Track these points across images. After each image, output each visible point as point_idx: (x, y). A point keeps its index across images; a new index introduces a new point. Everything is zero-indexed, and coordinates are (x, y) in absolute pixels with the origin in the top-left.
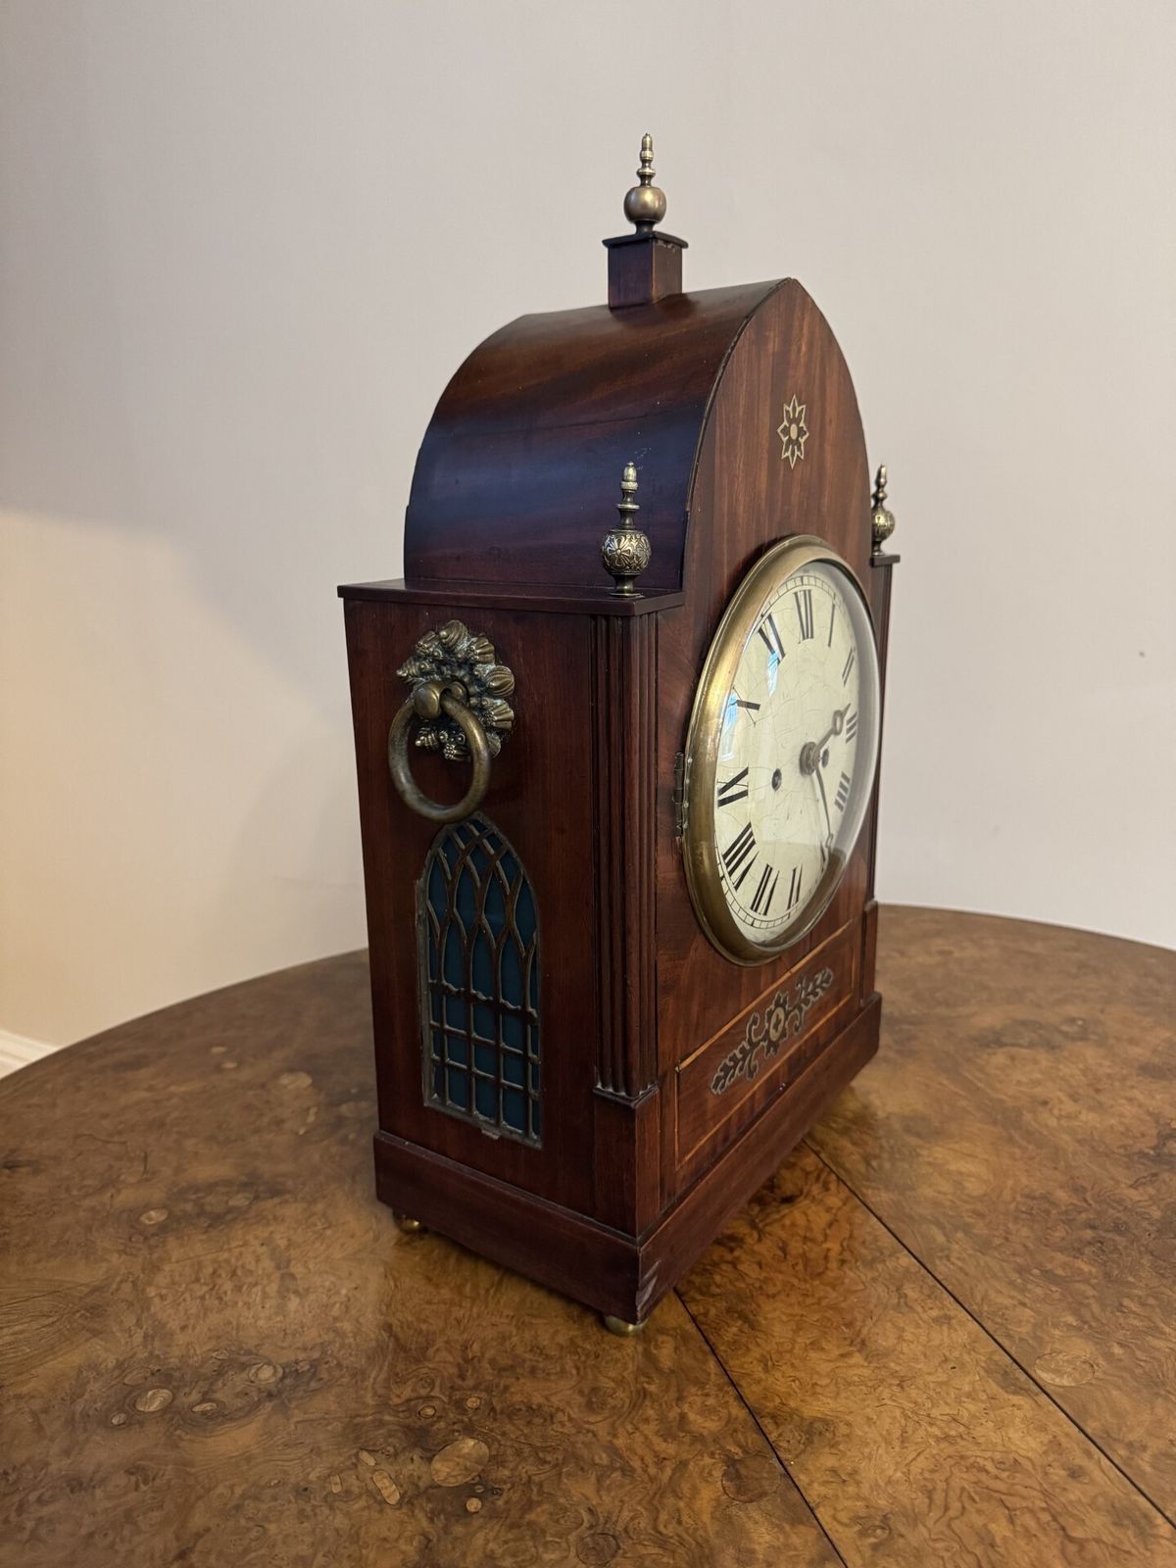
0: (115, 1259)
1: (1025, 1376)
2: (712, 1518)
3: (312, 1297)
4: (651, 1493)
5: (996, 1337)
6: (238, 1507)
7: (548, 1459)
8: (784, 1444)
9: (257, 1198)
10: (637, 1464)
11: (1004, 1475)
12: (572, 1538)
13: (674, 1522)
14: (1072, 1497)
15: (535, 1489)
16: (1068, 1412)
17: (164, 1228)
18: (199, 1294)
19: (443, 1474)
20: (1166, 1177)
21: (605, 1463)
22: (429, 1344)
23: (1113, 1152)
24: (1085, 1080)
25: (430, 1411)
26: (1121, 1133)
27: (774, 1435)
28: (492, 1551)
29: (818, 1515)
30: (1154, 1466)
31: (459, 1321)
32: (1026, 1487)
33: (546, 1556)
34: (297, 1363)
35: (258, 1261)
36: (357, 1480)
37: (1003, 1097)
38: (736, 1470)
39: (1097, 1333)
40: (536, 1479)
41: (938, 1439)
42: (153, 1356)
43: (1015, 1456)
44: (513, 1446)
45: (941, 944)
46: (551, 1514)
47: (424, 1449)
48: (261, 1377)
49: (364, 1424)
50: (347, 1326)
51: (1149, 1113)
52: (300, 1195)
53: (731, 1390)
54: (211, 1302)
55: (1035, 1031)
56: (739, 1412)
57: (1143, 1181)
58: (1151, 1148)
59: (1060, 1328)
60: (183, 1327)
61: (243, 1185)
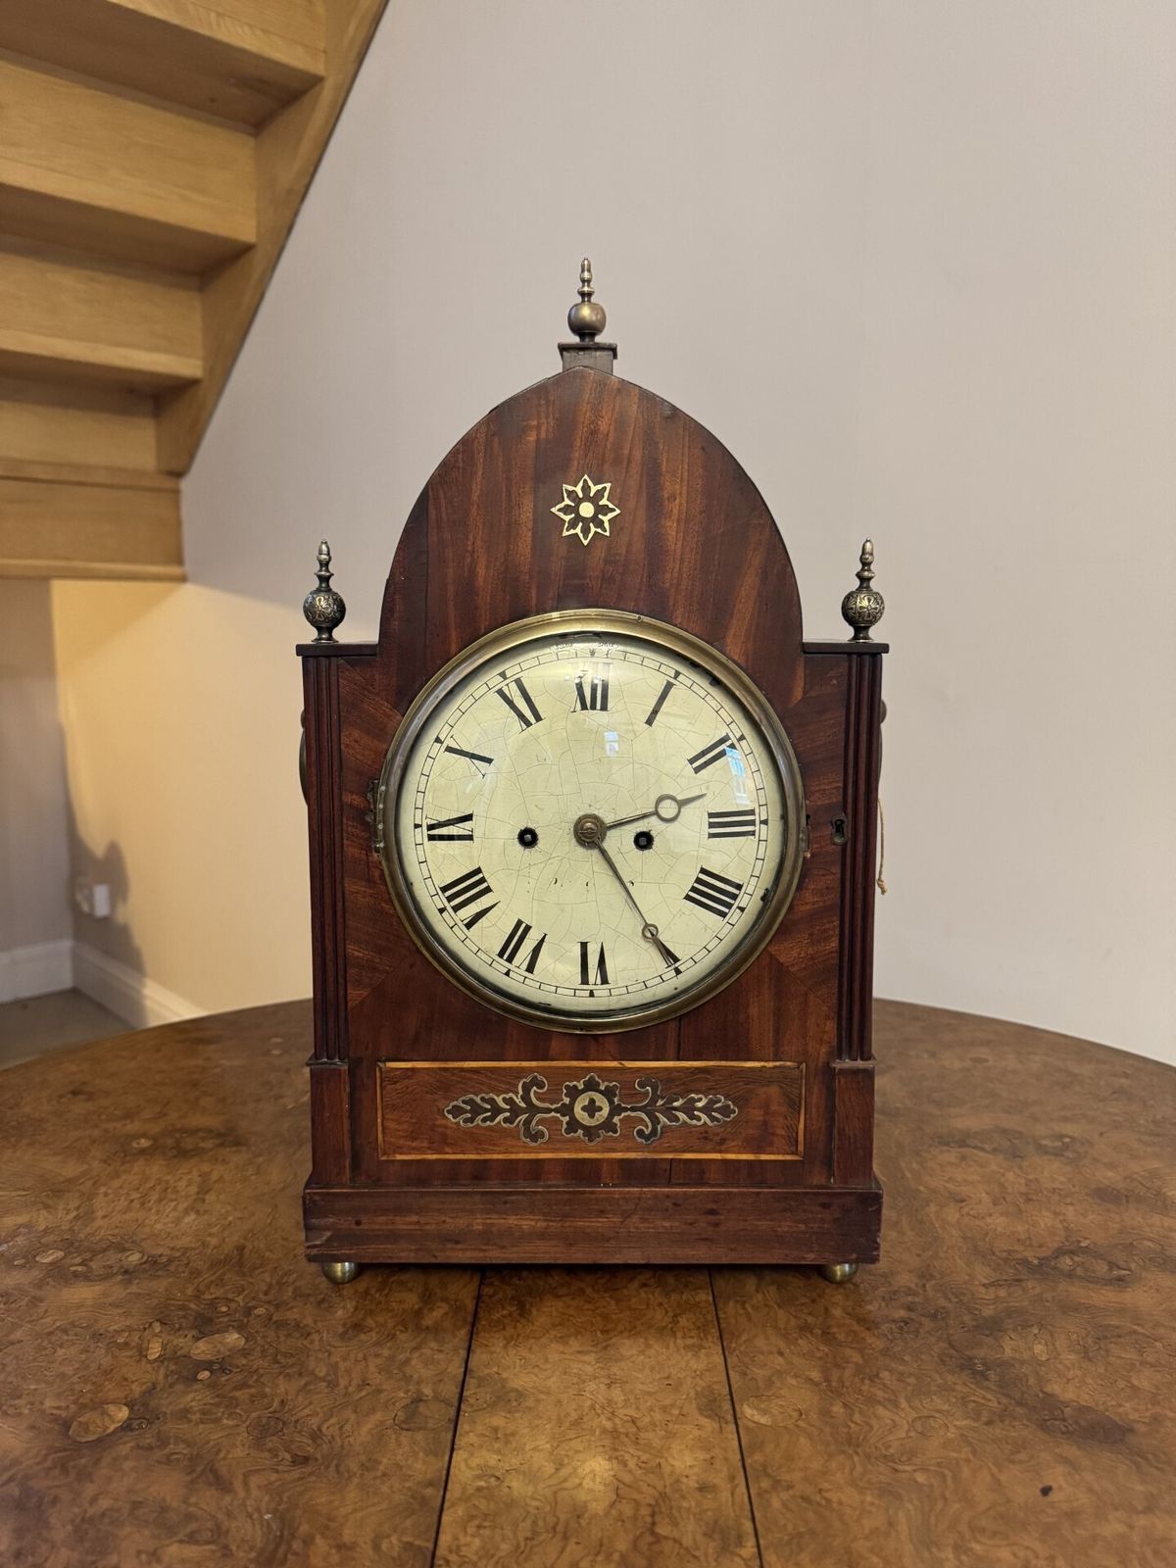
0: (95, 1164)
1: (729, 1407)
2: (369, 1432)
3: (206, 1217)
4: (337, 1403)
5: (731, 1372)
6: (50, 1333)
7: (283, 1361)
8: (472, 1401)
9: (222, 1145)
10: (343, 1383)
11: (638, 1472)
12: (254, 1415)
13: (337, 1427)
14: (685, 1504)
15: (255, 1377)
16: (743, 1443)
17: (143, 1151)
18: (132, 1197)
19: (199, 1351)
20: (1030, 1284)
21: (322, 1374)
22: (261, 1266)
23: (994, 1254)
24: (1023, 1189)
25: (224, 1309)
26: (1019, 1240)
27: (472, 1392)
28: (191, 1407)
29: (454, 1455)
30: (784, 1504)
31: (295, 1256)
32: (649, 1485)
33: (225, 1421)
34: (160, 1256)
35: (187, 1186)
36: (140, 1338)
37: (921, 1188)
38: (417, 1407)
39: (832, 1391)
40: (261, 1371)
41: (604, 1431)
42: (71, 1230)
43: (662, 1461)
44: (263, 1346)
45: (982, 1052)
46: (252, 1396)
47: (200, 1332)
48: (130, 1259)
49: (173, 1305)
50: (214, 1241)
51: (1067, 1229)
52: (253, 1148)
53: (463, 1353)
54: (136, 1205)
55: (1010, 1140)
56: (456, 1369)
57: (1001, 1283)
58: (1038, 1258)
59: (799, 1379)
60: (105, 1217)
61: (219, 1135)
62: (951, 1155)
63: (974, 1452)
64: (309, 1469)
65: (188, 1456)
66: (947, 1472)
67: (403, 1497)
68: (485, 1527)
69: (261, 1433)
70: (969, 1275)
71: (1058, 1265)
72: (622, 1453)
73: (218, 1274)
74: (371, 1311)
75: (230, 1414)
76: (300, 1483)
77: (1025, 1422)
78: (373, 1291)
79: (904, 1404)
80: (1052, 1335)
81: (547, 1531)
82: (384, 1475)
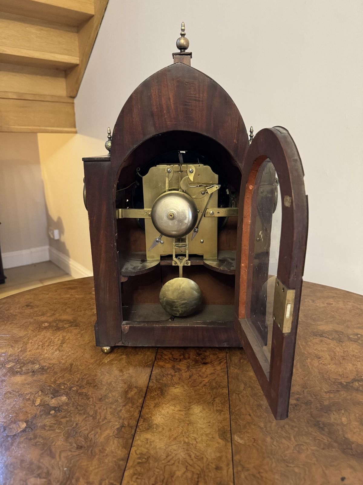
1: (230, 436)
2: (104, 438)
3: (62, 352)
4: (95, 426)
5: (232, 422)
7: (79, 408)
8: (140, 427)
9: (71, 326)
10: (98, 418)
11: (195, 460)
12: (66, 429)
13: (94, 435)
14: (210, 475)
15: (69, 414)
16: (233, 450)
17: (45, 328)
18: (39, 344)
19: (52, 403)
20: (342, 393)
21: (91, 414)
22: (77, 371)
23: (330, 380)
24: (342, 354)
25: (63, 387)
26: (339, 375)
27: (140, 424)
28: (46, 424)
29: (132, 449)
30: (246, 477)
31: (89, 368)
32: (198, 466)
33: (57, 430)
34: (45, 366)
35: (58, 341)
36: (34, 397)
37: (306, 352)
38: (122, 429)
39: (267, 432)
40: (71, 412)
41: (185, 442)
42: (18, 355)
43: (204, 456)
44: (73, 402)
45: (331, 301)
46: (67, 421)
47: (54, 395)
48: (35, 367)
49: (46, 385)
50: (63, 361)
51: (357, 371)
52: (81, 328)
53: (140, 408)
54: (40, 347)
55: (338, 335)
56: (136, 415)
57: (332, 391)
58: (346, 382)
59: (255, 426)
60: (30, 351)
61: (71, 322)
62: (317, 340)
63: (317, 460)
64: (81, 451)
65: (43, 443)
66: (306, 468)
67: (112, 464)
68: (139, 479)
69: (68, 436)
70: (320, 388)
71: (354, 386)
72: (190, 452)
73: (62, 374)
74: (111, 390)
75: (59, 428)
76: (78, 456)
77: (337, 449)
78: (112, 383)
79: (293, 439)
80: (349, 414)
81: (160, 482)
82: (107, 455)
